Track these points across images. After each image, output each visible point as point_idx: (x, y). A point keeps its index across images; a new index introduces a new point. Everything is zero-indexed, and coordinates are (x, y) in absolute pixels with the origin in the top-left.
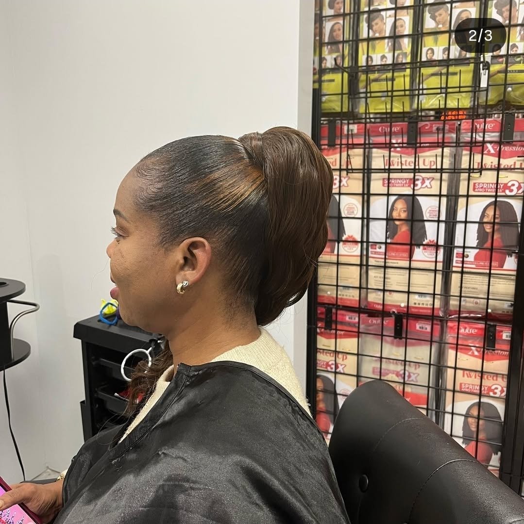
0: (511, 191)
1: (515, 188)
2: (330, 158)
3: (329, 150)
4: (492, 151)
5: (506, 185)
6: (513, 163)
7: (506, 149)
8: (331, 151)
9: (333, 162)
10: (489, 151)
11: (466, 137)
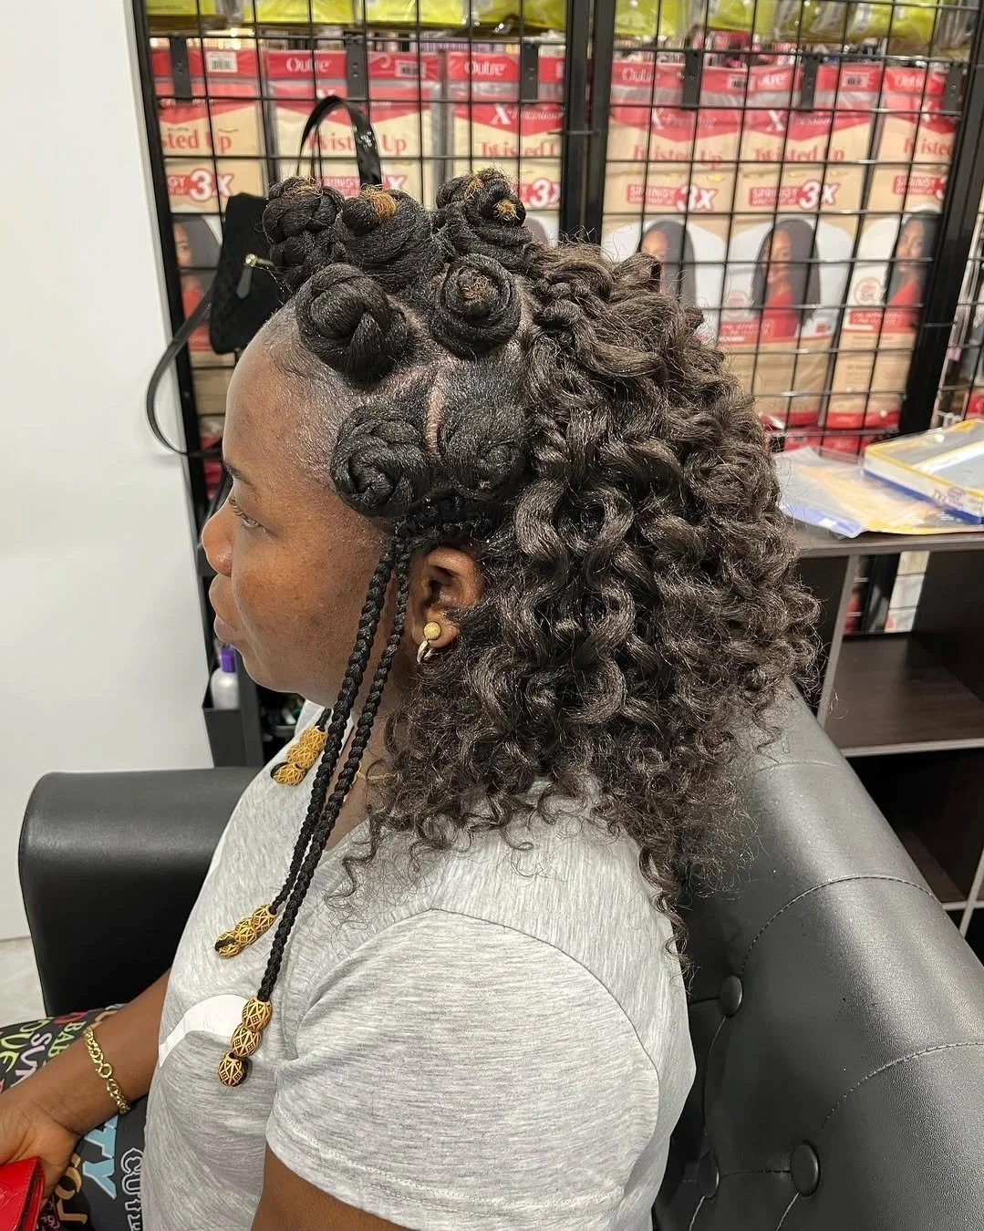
0: (539, 198)
1: (544, 193)
2: (180, 129)
3: (176, 109)
4: (505, 121)
5: (530, 187)
6: (538, 145)
7: (528, 116)
8: (182, 111)
9: (190, 138)
10: (500, 120)
11: (458, 90)
